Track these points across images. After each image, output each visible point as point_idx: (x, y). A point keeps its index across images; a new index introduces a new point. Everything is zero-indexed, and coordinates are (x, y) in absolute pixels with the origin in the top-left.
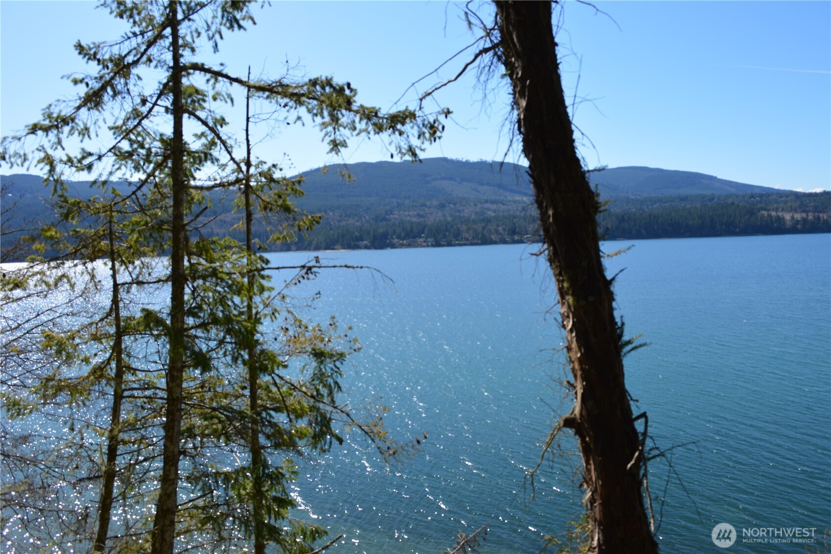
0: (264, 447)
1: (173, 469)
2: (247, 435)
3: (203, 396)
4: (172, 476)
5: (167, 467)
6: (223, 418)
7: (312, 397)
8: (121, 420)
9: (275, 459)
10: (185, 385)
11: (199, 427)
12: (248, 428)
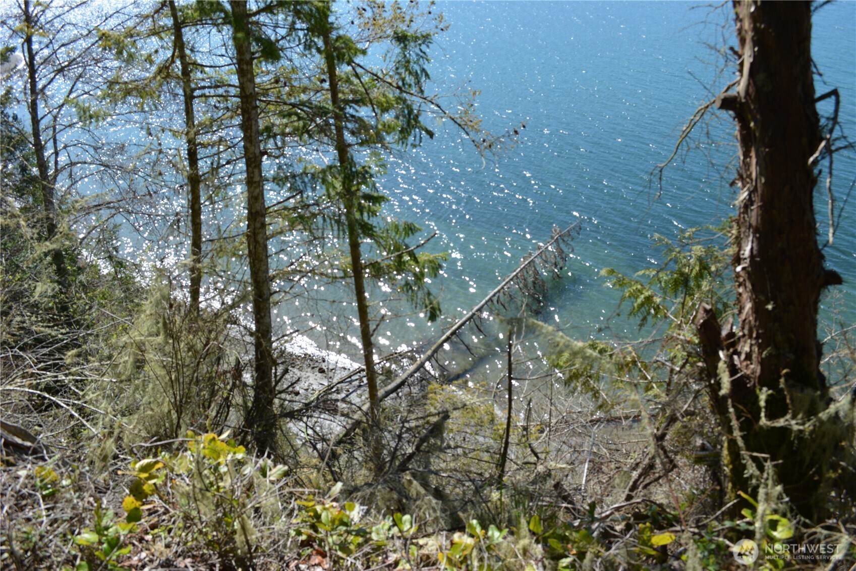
0: (350, 145)
1: (256, 171)
2: (331, 133)
3: (280, 91)
4: (257, 179)
5: (250, 169)
6: (303, 114)
7: (398, 87)
8: (196, 122)
9: (363, 156)
10: (258, 80)
11: (278, 126)
12: (331, 125)
